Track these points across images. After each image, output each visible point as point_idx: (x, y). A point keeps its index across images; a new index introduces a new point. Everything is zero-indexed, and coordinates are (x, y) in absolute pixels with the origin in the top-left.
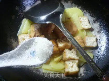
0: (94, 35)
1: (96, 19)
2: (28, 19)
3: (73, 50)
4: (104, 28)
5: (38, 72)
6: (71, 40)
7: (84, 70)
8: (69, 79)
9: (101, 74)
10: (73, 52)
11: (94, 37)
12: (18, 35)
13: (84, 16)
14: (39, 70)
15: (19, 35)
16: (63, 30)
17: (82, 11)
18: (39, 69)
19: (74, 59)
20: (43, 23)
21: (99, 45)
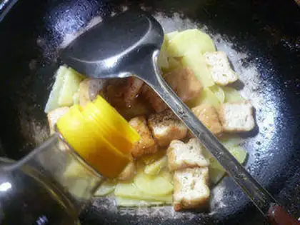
0: (246, 98)
1: (248, 57)
2: (70, 68)
3: (192, 142)
4: (269, 81)
5: (105, 206)
6: (185, 116)
7: (225, 194)
8: (185, 218)
9: (264, 201)
10: (192, 148)
11: (246, 103)
12: (46, 111)
13: (217, 50)
14: (107, 200)
15: (51, 110)
16: (163, 92)
17: (212, 38)
18: (107, 197)
19: (196, 166)
20: (112, 76)
21: (259, 125)
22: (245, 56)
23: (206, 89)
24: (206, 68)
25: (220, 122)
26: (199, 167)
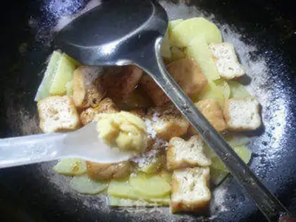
0: (253, 94)
1: (257, 50)
2: (64, 54)
3: (193, 140)
4: (279, 76)
5: (97, 206)
6: (188, 112)
7: (227, 197)
9: (273, 210)
10: (193, 146)
11: (252, 100)
12: (36, 99)
13: (223, 41)
14: (98, 198)
15: (41, 99)
16: (164, 83)
17: (219, 28)
18: (98, 196)
19: (197, 165)
20: (108, 63)
21: (266, 124)
22: (253, 49)
23: (210, 82)
24: (211, 59)
25: (224, 119)
26: (200, 167)
